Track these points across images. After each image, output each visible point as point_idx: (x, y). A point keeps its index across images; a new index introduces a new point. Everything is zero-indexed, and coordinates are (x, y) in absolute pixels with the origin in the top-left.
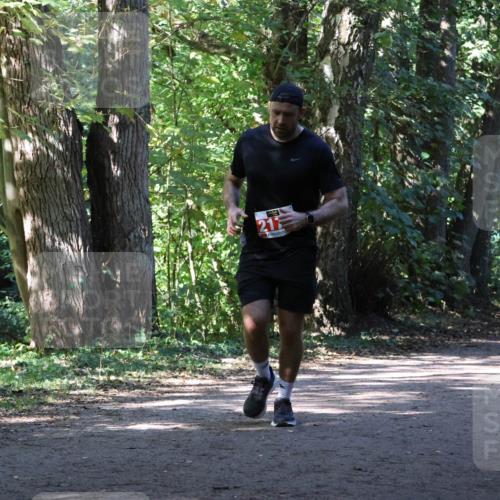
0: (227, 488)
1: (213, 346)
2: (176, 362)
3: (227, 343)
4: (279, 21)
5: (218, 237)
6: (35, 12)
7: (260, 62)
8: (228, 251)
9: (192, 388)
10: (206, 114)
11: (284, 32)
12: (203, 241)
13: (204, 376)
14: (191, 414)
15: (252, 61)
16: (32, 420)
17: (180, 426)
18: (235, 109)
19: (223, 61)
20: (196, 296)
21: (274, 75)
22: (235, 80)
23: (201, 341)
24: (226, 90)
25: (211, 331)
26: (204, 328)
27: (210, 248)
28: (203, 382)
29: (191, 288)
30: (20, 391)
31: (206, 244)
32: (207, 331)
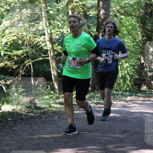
0: (126, 132)
1: (125, 93)
2: (115, 97)
3: (129, 93)
4: (145, 8)
5: (127, 65)
6: (81, 6)
7: (140, 18)
8: (130, 68)
9: (119, 105)
10: (125, 32)
11: (146, 11)
12: (123, 66)
13: (122, 101)
14: (118, 112)
15: (138, 18)
16: (78, 112)
17: (115, 115)
18: (132, 31)
19: (130, 18)
20: (121, 80)
21: (143, 22)
22: (133, 23)
23: (122, 92)
24: (130, 26)
25: (125, 89)
26: (123, 88)
27: (125, 67)
28: (122, 103)
29: (120, 78)
30: (75, 104)
31: (124, 66)
32: (123, 89)
